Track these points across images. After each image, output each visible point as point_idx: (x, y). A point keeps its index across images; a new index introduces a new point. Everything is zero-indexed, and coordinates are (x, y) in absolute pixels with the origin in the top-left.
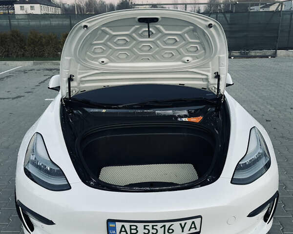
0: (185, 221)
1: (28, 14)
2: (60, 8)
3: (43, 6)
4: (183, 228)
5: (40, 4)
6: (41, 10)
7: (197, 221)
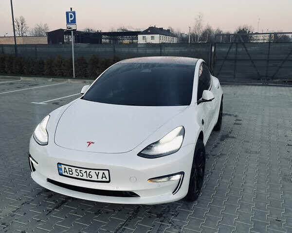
0: (99, 171)
1: (148, 43)
2: (178, 37)
3: (162, 36)
4: (97, 176)
5: (160, 34)
6: (160, 39)
7: (106, 173)
